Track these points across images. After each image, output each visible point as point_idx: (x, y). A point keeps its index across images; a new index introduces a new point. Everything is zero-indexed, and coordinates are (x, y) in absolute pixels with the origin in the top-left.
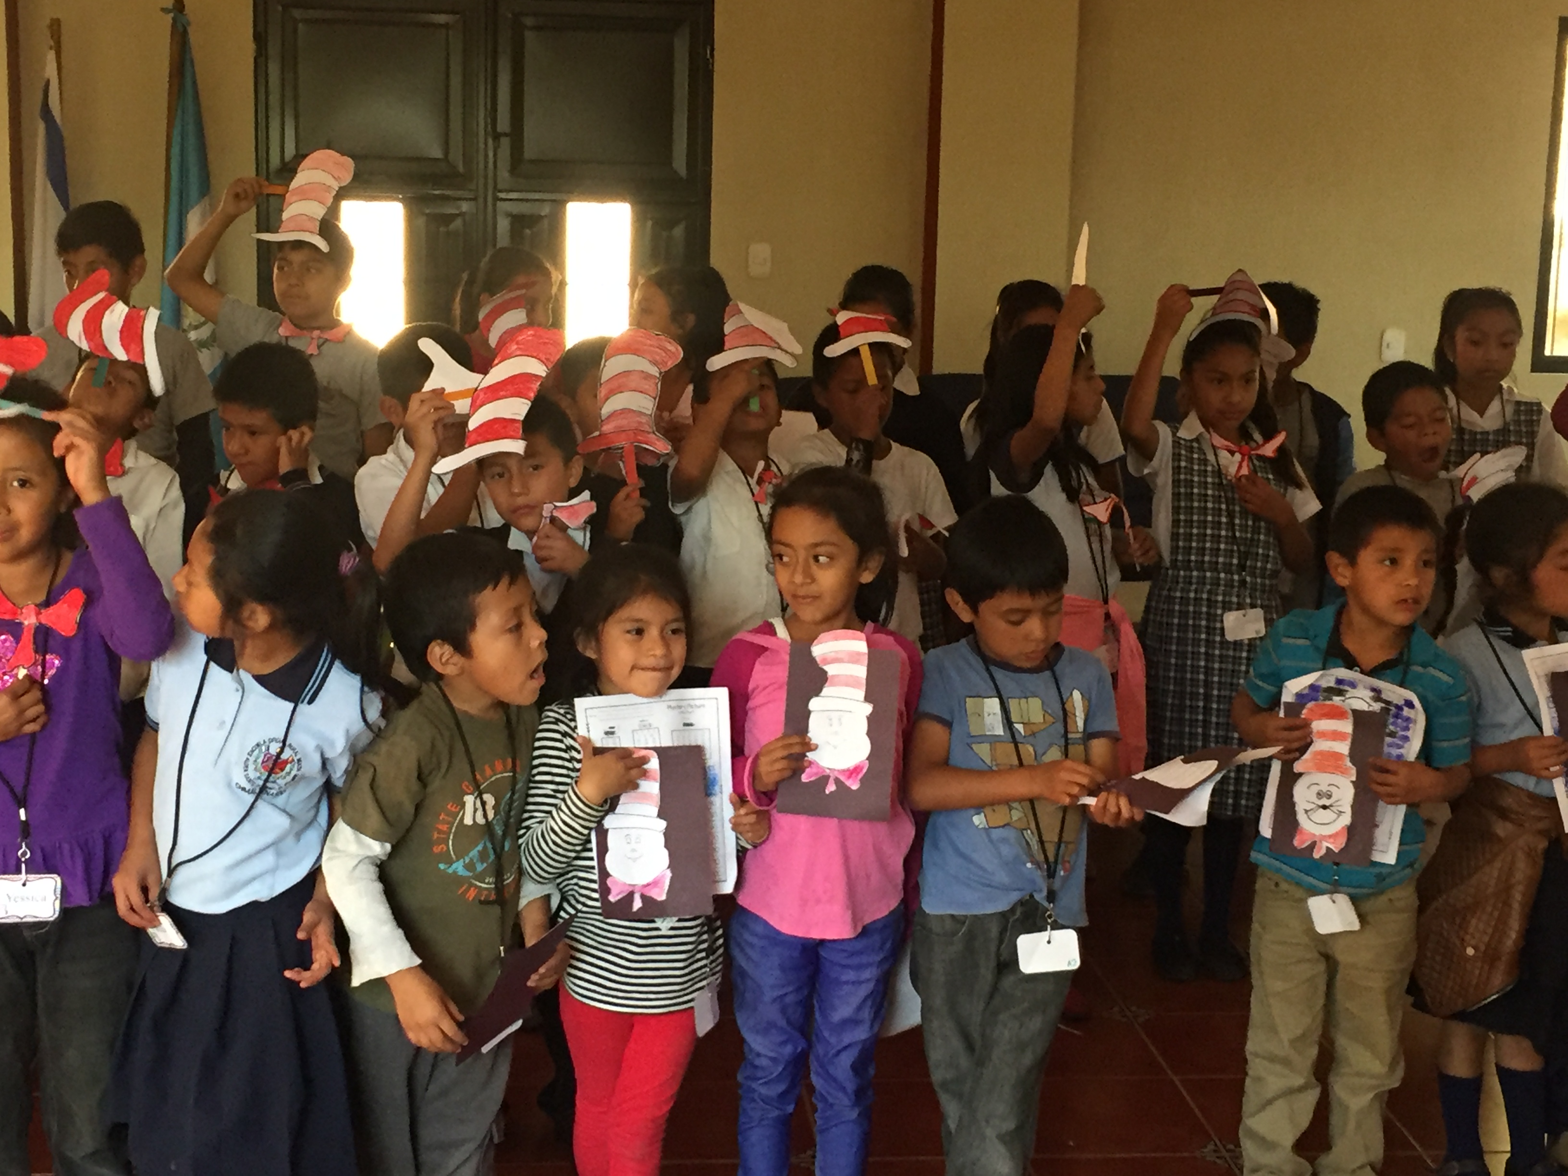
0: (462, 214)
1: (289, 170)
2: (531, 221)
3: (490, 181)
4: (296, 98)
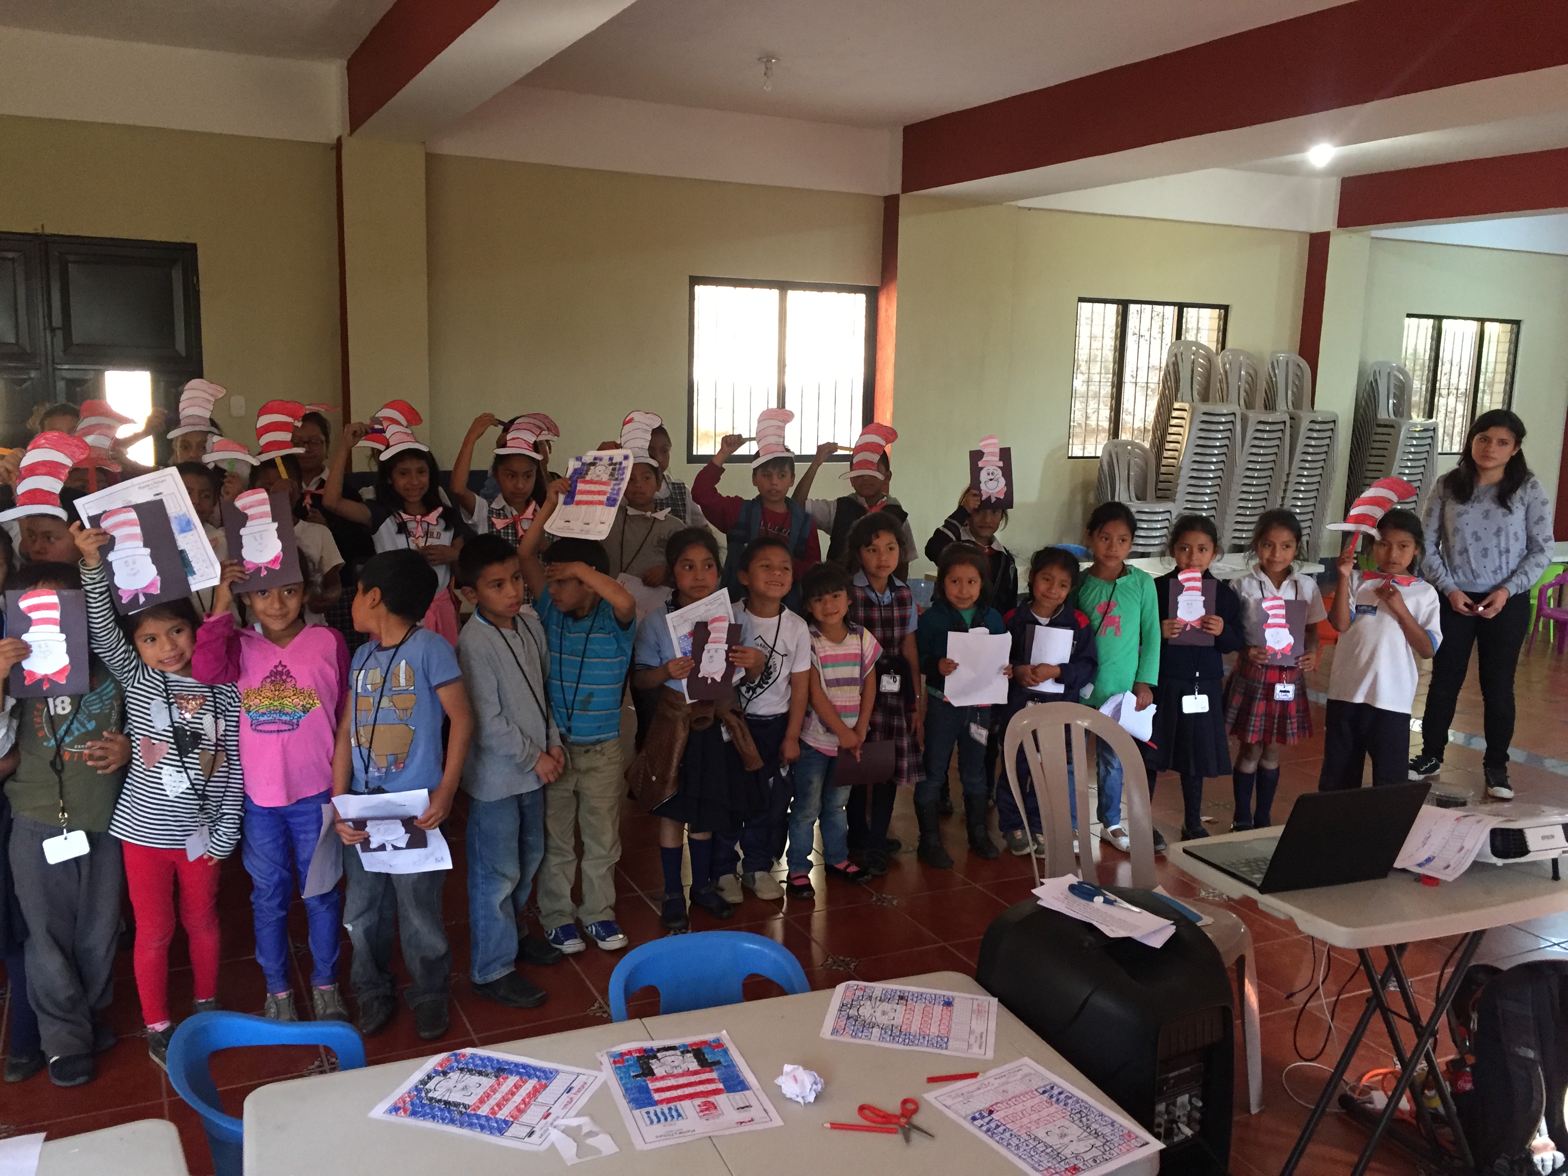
0: (30, 379)
3: (50, 358)
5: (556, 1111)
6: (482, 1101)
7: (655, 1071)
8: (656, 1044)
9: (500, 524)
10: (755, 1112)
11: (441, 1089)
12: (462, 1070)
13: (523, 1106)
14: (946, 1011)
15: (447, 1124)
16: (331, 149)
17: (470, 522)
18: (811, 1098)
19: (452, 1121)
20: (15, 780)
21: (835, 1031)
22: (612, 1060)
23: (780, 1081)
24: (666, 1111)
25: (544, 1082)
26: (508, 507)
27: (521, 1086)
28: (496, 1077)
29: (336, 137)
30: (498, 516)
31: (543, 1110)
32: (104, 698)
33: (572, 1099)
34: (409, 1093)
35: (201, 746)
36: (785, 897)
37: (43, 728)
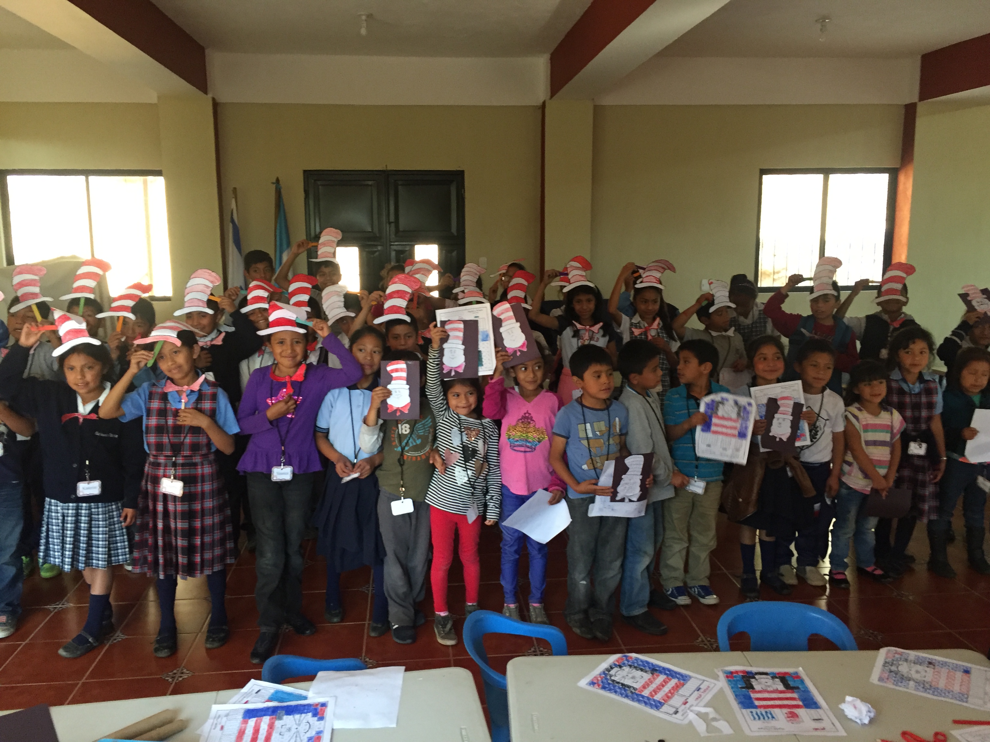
0: (378, 251)
1: (317, 238)
2: (402, 252)
3: (388, 239)
4: (319, 213)
5: (691, 701)
6: (644, 687)
7: (755, 687)
8: (754, 670)
9: (637, 332)
10: (826, 723)
11: (619, 675)
12: (630, 666)
13: (670, 695)
14: (965, 677)
15: (624, 697)
16: (539, 109)
17: (619, 331)
18: (866, 721)
19: (627, 696)
20: (381, 470)
21: (881, 679)
22: (725, 675)
23: (843, 706)
24: (764, 713)
25: (682, 681)
26: (642, 322)
27: (668, 682)
28: (652, 674)
29: (541, 101)
30: (636, 327)
31: (683, 699)
32: (426, 427)
33: (701, 695)
34: (600, 675)
35: (476, 457)
36: (828, 586)
37: (394, 441)
